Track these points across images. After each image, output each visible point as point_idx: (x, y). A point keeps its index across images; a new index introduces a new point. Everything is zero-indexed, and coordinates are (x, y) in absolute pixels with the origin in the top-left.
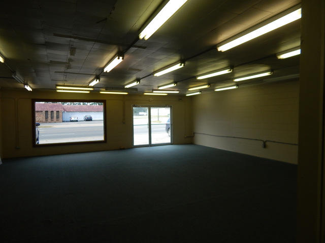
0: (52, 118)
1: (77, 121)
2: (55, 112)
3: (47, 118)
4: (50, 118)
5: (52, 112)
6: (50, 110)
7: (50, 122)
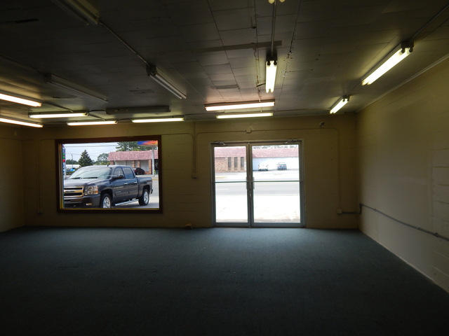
0: (236, 166)
1: (267, 170)
2: (239, 159)
3: (229, 166)
4: (233, 166)
5: (236, 158)
6: (233, 156)
7: (233, 172)
